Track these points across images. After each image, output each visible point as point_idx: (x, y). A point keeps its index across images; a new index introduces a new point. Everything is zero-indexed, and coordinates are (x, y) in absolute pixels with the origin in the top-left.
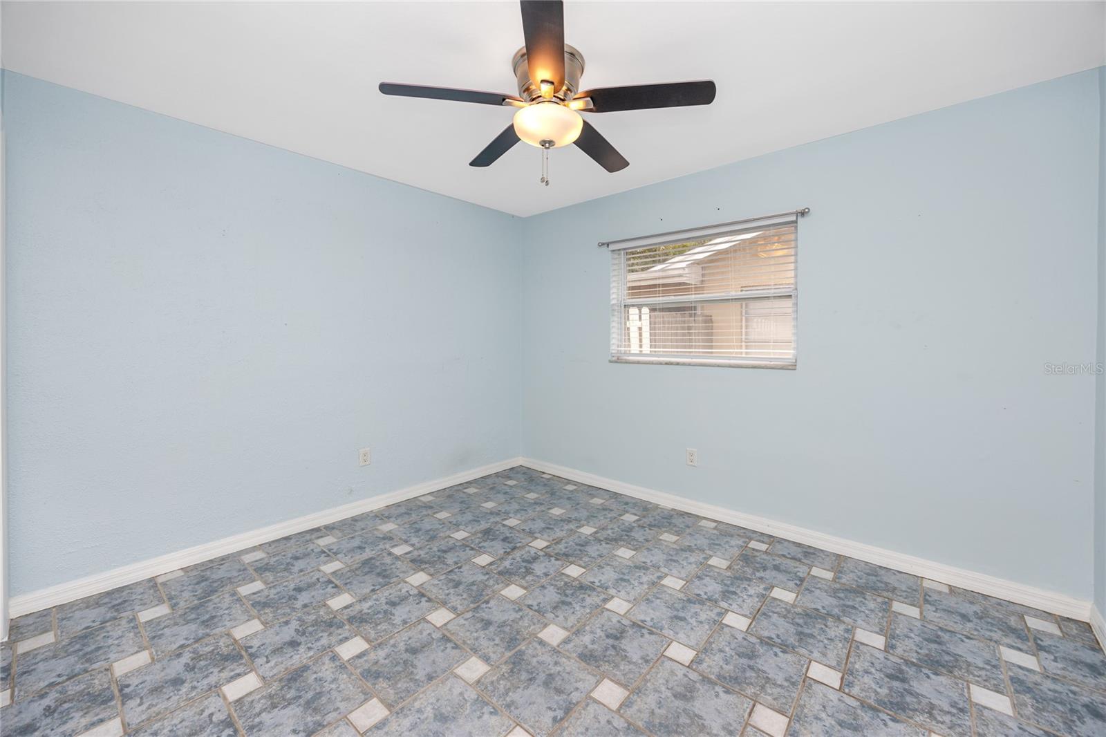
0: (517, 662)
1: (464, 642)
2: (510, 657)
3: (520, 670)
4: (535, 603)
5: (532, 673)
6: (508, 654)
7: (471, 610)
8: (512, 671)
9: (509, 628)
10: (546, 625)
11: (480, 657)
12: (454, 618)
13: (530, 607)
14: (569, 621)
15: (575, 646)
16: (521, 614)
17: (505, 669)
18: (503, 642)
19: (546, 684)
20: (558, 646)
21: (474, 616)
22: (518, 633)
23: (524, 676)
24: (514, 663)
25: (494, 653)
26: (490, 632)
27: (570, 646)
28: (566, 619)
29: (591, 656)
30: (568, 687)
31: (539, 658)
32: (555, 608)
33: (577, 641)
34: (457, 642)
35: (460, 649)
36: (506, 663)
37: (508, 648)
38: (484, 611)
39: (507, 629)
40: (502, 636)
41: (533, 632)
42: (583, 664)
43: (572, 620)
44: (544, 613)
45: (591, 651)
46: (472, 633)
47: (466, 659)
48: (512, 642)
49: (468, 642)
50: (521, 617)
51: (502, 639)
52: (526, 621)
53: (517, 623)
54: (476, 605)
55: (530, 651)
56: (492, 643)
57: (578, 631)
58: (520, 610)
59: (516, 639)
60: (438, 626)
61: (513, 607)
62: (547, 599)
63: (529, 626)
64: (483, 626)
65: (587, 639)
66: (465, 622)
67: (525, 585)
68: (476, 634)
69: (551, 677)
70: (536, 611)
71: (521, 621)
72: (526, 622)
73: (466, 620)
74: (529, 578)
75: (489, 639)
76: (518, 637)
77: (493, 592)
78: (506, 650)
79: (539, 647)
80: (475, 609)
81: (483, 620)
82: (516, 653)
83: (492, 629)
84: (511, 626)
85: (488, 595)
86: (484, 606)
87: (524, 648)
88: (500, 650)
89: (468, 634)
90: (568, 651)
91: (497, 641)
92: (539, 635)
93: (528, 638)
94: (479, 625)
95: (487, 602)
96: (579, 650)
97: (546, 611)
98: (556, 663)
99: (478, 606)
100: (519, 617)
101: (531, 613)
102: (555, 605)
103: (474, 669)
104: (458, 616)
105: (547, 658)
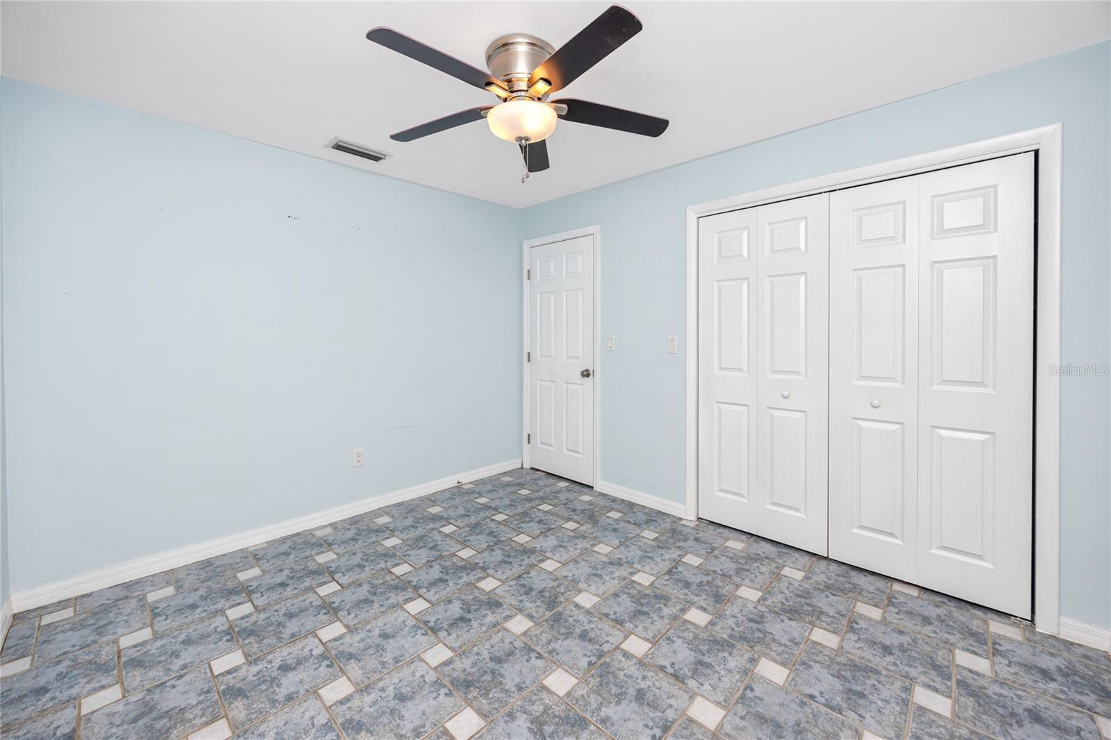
0: (552, 603)
1: (600, 619)
2: (558, 606)
3: (550, 597)
4: (533, 660)
5: (541, 596)
6: (560, 609)
7: (606, 653)
8: (556, 598)
9: (562, 632)
10: (525, 634)
11: (583, 608)
12: (621, 644)
13: (540, 657)
14: (500, 638)
15: (502, 613)
16: (550, 648)
17: (562, 599)
18: (565, 618)
19: (531, 589)
20: (517, 613)
21: (601, 646)
22: (552, 626)
23: (547, 594)
24: (555, 602)
25: (572, 610)
26: (580, 628)
27: (507, 613)
28: (502, 641)
29: (492, 606)
30: (517, 588)
31: (535, 605)
32: (511, 654)
33: (498, 618)
34: (606, 619)
35: (603, 614)
36: (561, 603)
37: (560, 614)
38: (591, 651)
39: (563, 630)
40: (567, 624)
41: (538, 627)
42: (500, 601)
43: (496, 639)
44: (525, 647)
45: (490, 609)
46: (596, 628)
47: (594, 606)
48: (557, 619)
49: (597, 619)
50: (549, 643)
51: (567, 621)
52: (544, 639)
53: (553, 636)
54: (603, 660)
55: (541, 610)
56: (575, 618)
57: (495, 626)
58: (550, 652)
59: (553, 621)
60: (633, 636)
61: (558, 657)
62: (518, 667)
63: (541, 633)
64: (588, 633)
65: (490, 618)
66: (607, 638)
67: (544, 695)
68: (592, 626)
69: (527, 593)
70: (534, 651)
71: (549, 639)
72: (545, 637)
73: (607, 642)
74: (538, 709)
75: (578, 621)
76: (552, 623)
77: (586, 682)
78: (562, 612)
79: (534, 614)
80: (601, 655)
81: (590, 640)
82: (553, 609)
83: (578, 631)
84: (560, 634)
85: (592, 676)
86: (593, 659)
87: (547, 613)
88: (567, 612)
89: (600, 627)
90: (509, 610)
91: (571, 620)
92: (533, 624)
93: (543, 621)
94: (592, 635)
95: (590, 664)
96: (500, 610)
97: (522, 649)
98: (521, 601)
99: (599, 658)
100: (552, 644)
101: (538, 649)
102: (510, 658)
103: (586, 600)
104: (618, 646)
105: (528, 604)
